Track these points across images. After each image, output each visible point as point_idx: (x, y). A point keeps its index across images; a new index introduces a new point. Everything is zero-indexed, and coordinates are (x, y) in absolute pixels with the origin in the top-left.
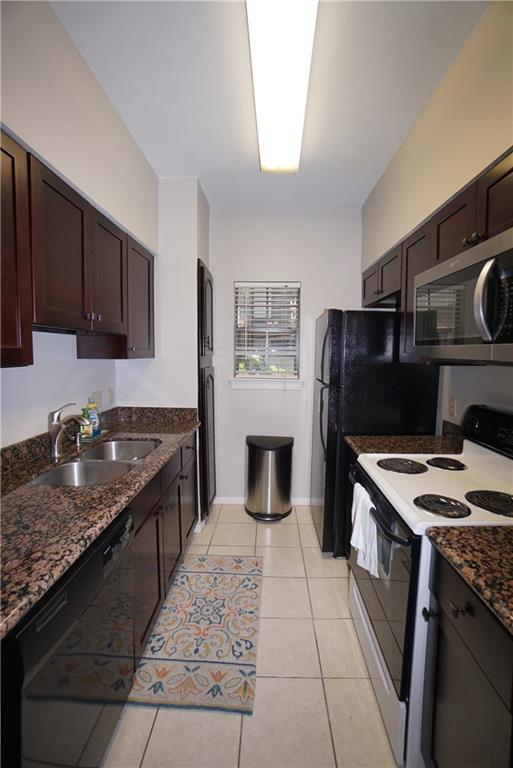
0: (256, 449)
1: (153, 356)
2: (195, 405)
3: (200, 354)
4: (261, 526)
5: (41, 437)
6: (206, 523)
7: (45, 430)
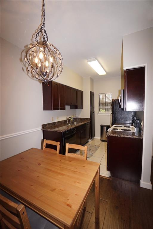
0: (102, 127)
1: (83, 109)
2: (89, 117)
3: (91, 108)
4: (102, 142)
5: (66, 120)
6: (92, 140)
7: (66, 119)
